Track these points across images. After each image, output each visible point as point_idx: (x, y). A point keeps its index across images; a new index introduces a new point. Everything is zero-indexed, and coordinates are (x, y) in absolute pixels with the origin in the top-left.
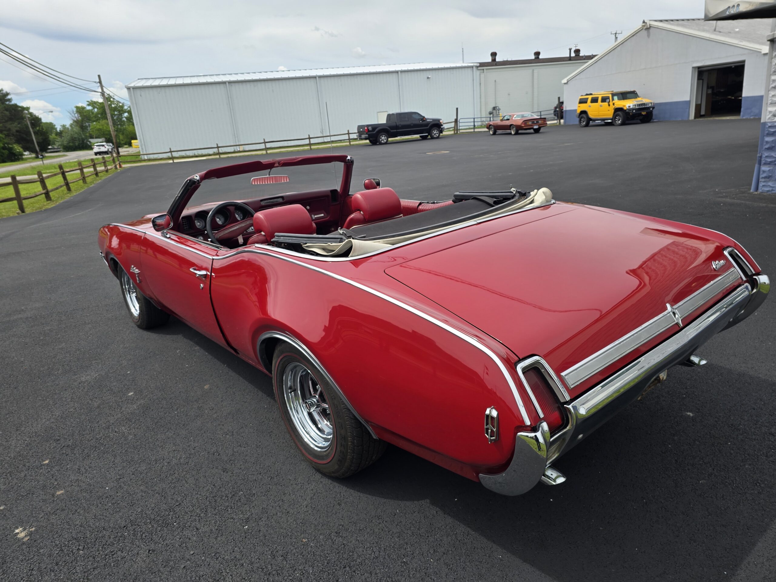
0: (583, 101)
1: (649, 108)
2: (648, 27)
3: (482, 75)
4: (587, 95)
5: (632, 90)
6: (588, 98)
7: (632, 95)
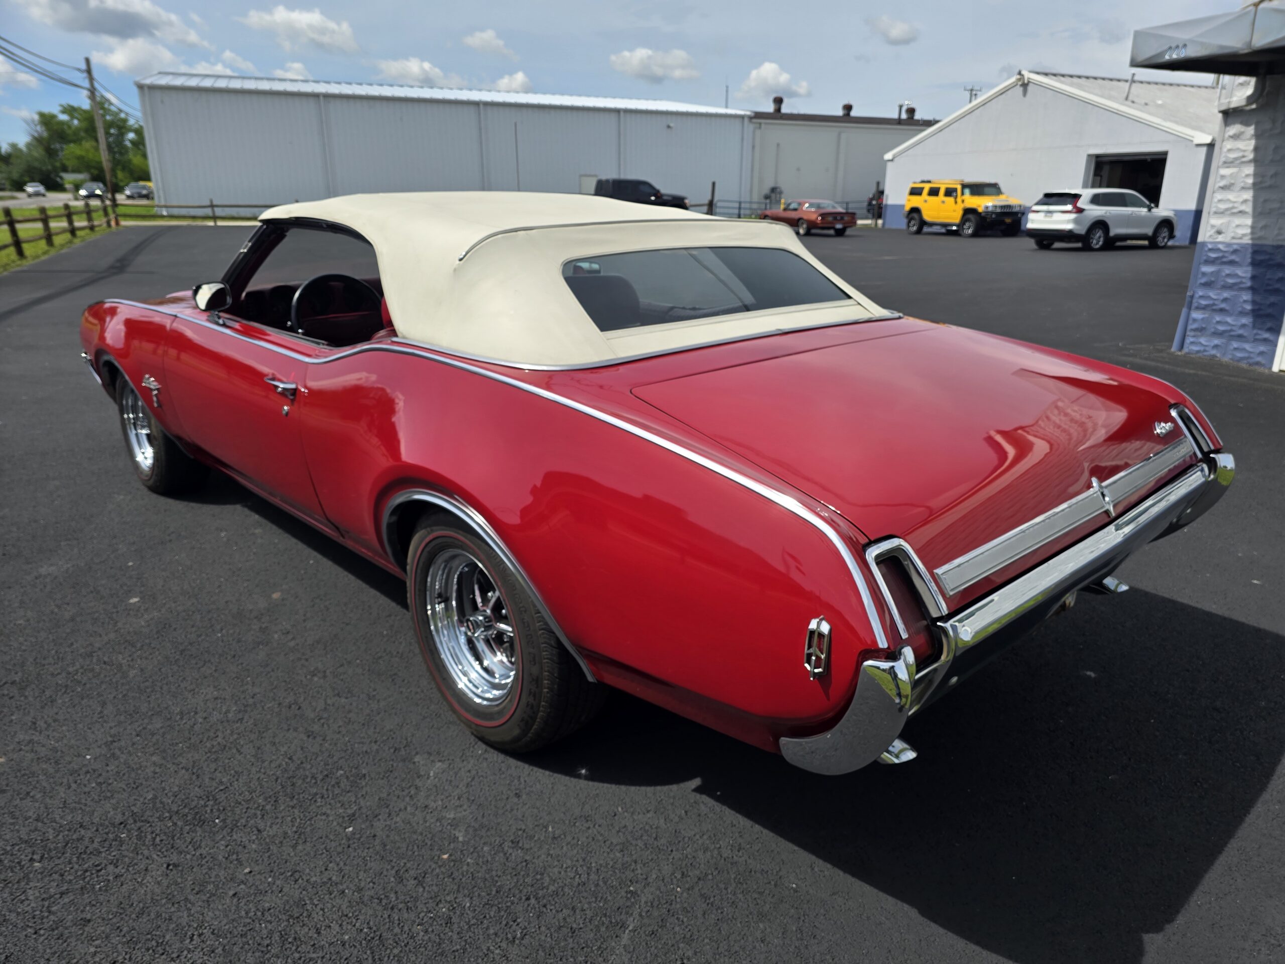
0: (915, 192)
1: (1016, 213)
2: (1026, 82)
3: (758, 132)
4: (923, 182)
5: (992, 181)
6: (922, 189)
7: (993, 190)
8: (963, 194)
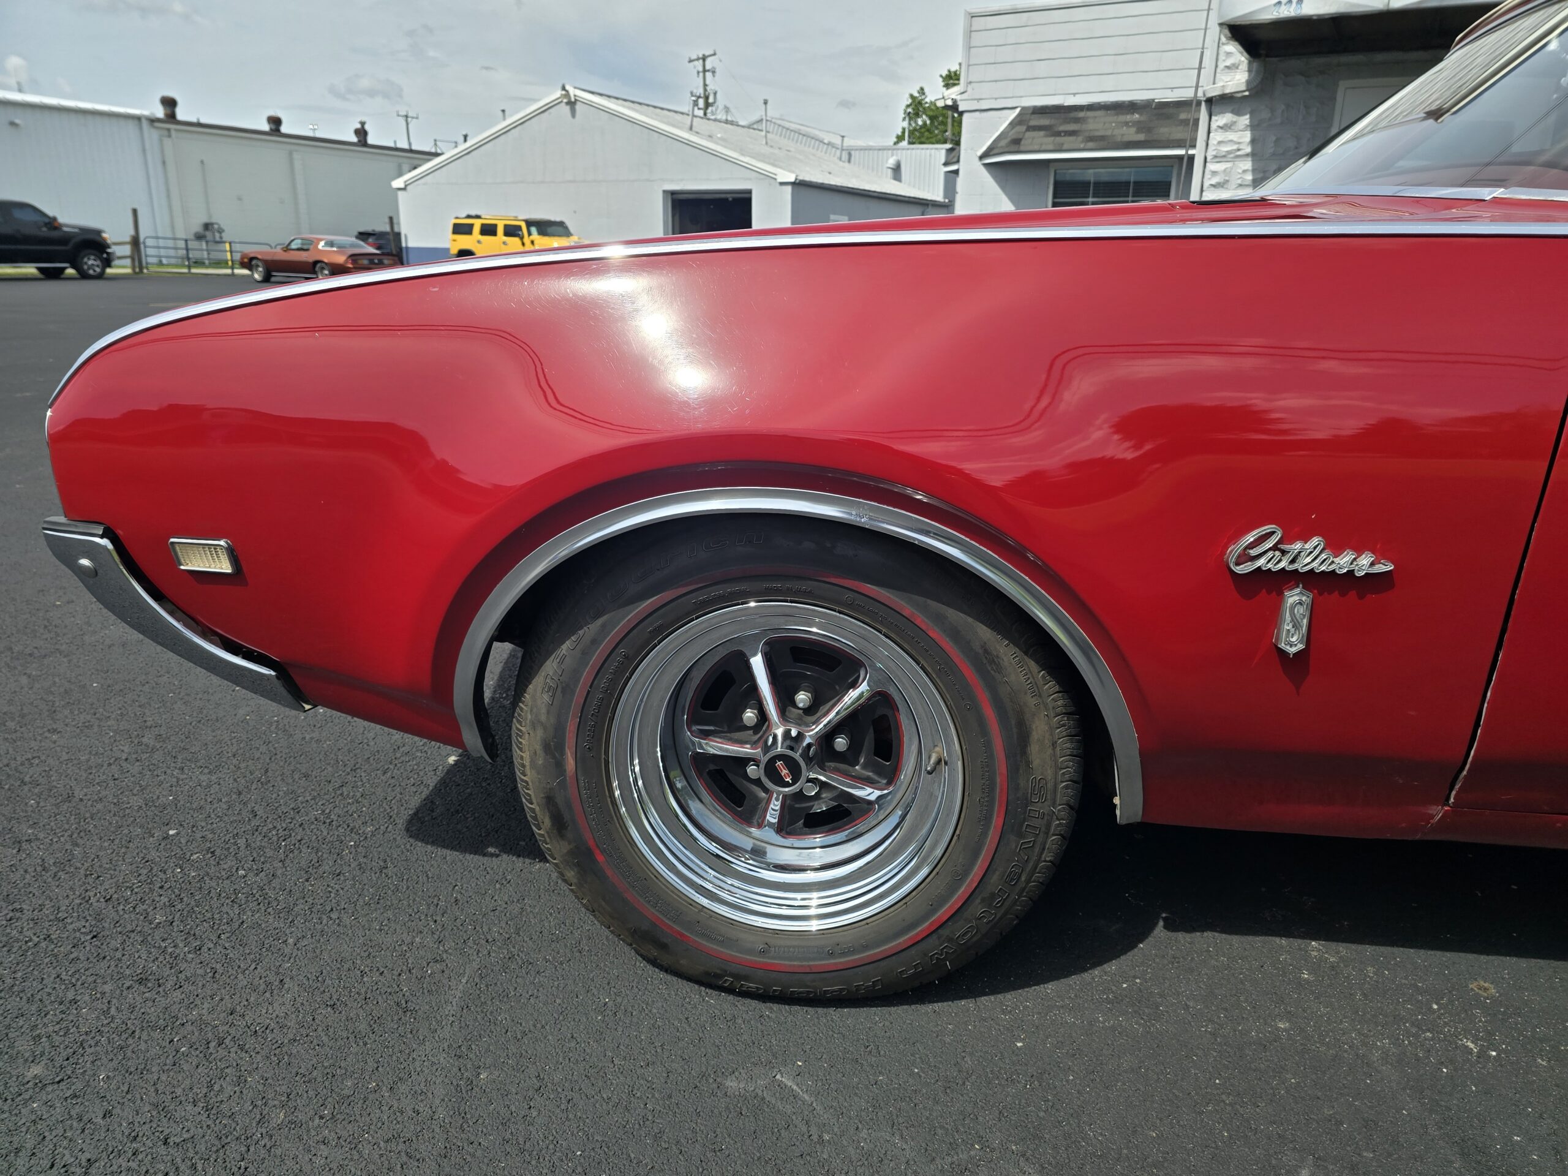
0: (461, 230)
2: (573, 100)
3: (167, 142)
4: (469, 217)
5: (558, 219)
6: (471, 226)
7: (560, 229)
8: (530, 234)
